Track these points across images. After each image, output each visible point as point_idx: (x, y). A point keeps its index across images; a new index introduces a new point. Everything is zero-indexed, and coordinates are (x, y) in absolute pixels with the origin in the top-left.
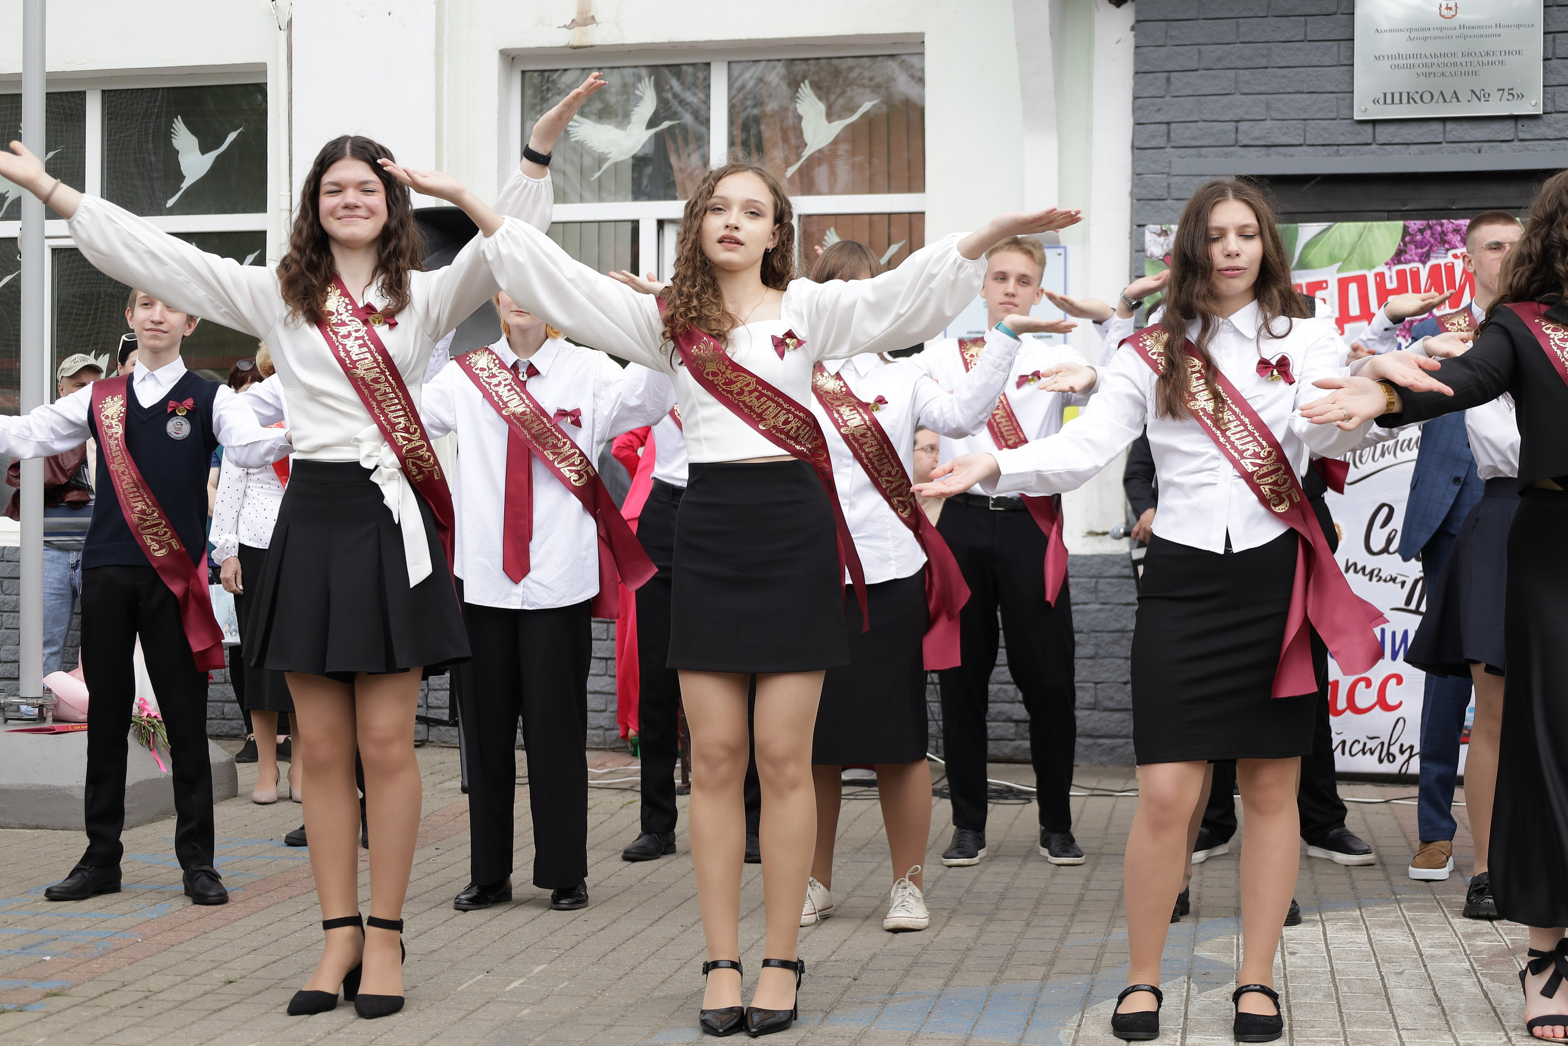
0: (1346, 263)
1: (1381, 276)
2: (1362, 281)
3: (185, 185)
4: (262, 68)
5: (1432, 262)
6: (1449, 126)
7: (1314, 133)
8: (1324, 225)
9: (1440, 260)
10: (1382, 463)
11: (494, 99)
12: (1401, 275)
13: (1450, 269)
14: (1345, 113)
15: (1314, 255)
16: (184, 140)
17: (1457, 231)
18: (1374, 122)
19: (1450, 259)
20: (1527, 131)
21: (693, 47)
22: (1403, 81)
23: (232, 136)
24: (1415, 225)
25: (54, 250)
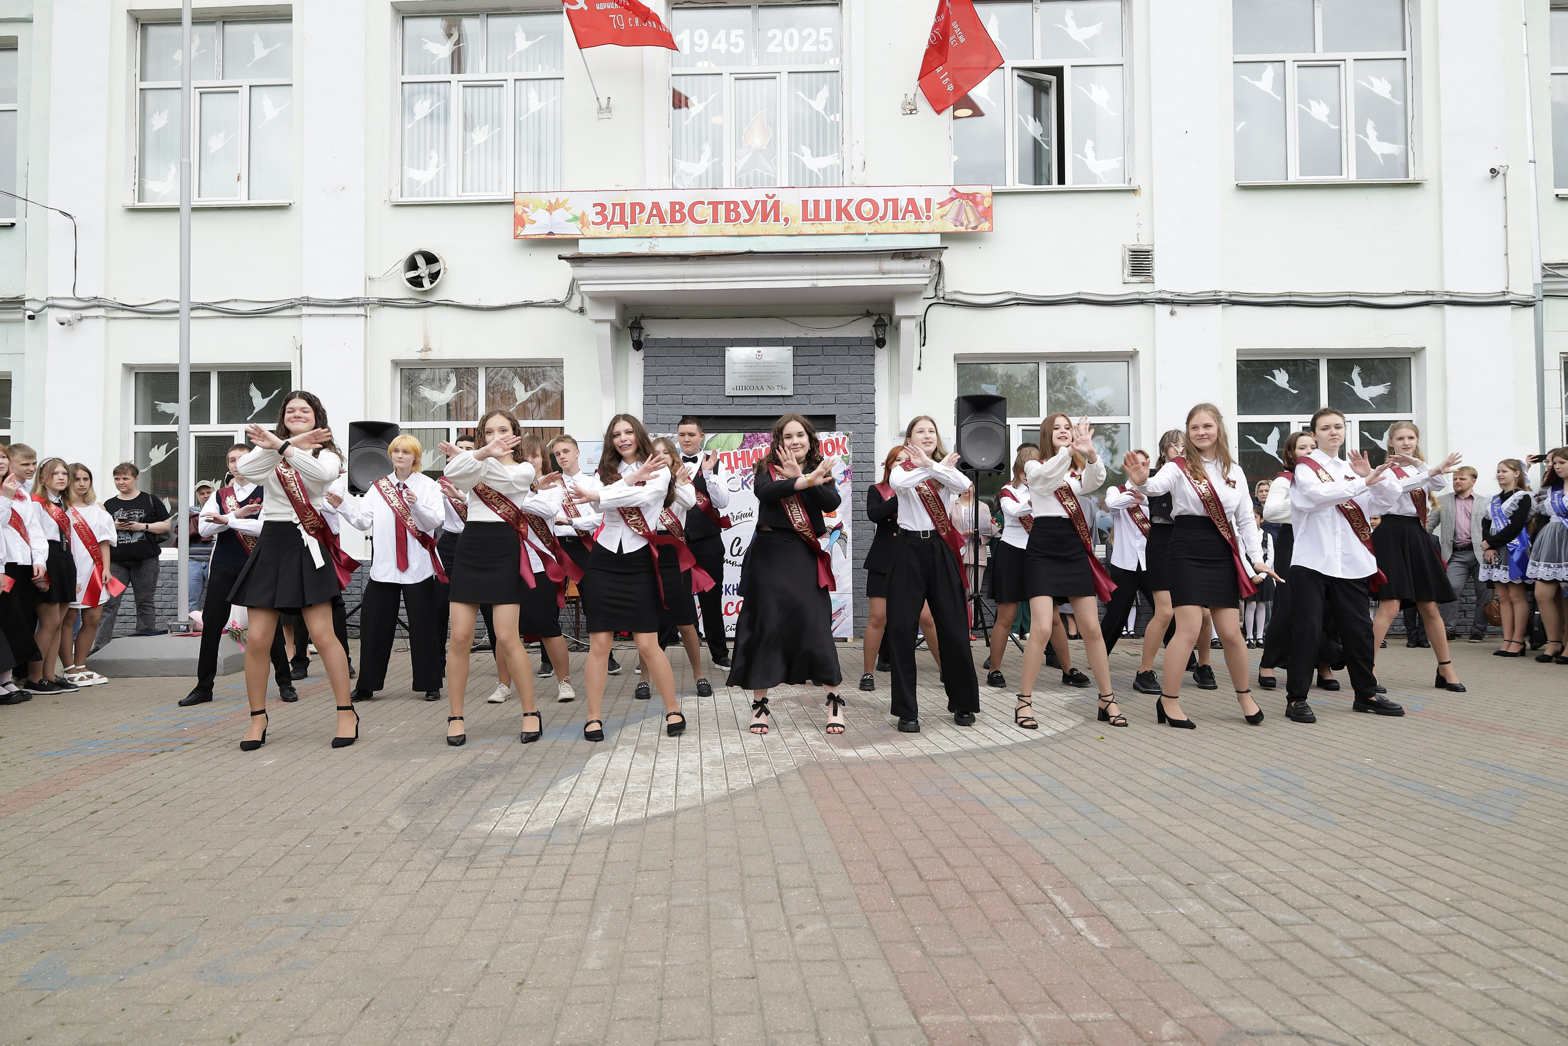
0: (723, 448)
1: (735, 453)
2: (728, 455)
3: (255, 411)
4: (290, 365)
5: (754, 448)
6: (760, 399)
7: (711, 400)
8: (715, 434)
9: (757, 447)
10: (736, 522)
11: (389, 379)
12: (743, 453)
13: (761, 451)
14: (722, 393)
15: (711, 445)
16: (255, 393)
17: (763, 437)
18: (733, 397)
19: (760, 447)
20: (787, 401)
21: (472, 361)
22: (743, 382)
23: (276, 392)
24: (748, 435)
25: (196, 437)
